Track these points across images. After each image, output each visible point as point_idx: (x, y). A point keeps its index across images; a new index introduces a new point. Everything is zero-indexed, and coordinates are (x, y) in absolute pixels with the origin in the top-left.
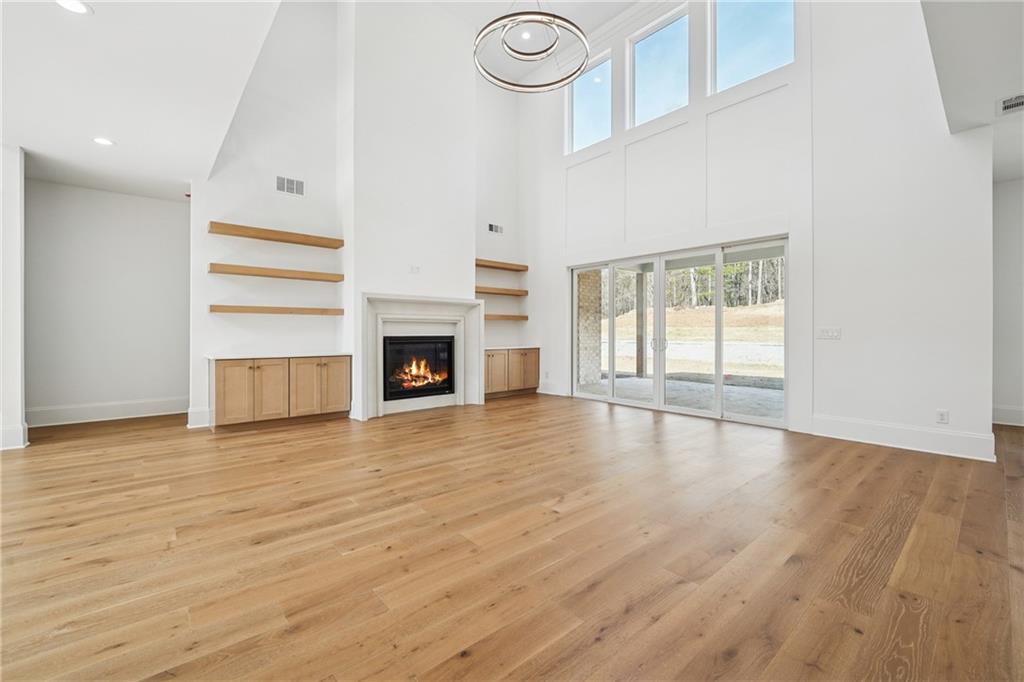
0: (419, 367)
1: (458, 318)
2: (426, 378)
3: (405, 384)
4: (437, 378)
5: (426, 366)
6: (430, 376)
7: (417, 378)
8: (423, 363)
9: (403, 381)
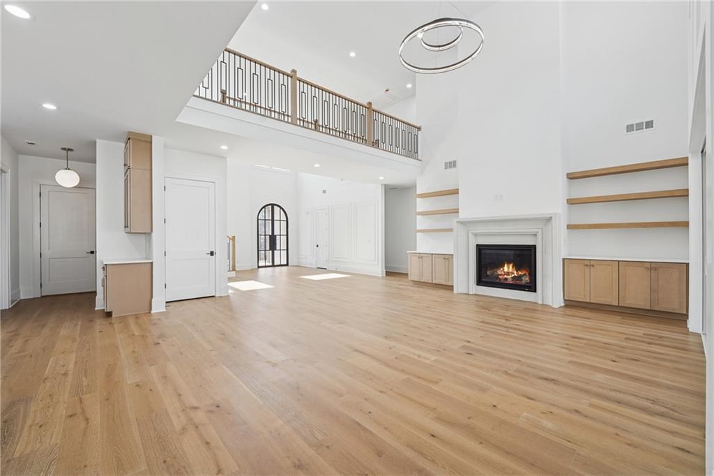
0: (508, 268)
1: (537, 230)
2: (513, 273)
3: (500, 277)
4: (520, 273)
5: (513, 267)
6: (515, 272)
7: (508, 273)
8: (511, 266)
9: (498, 275)
